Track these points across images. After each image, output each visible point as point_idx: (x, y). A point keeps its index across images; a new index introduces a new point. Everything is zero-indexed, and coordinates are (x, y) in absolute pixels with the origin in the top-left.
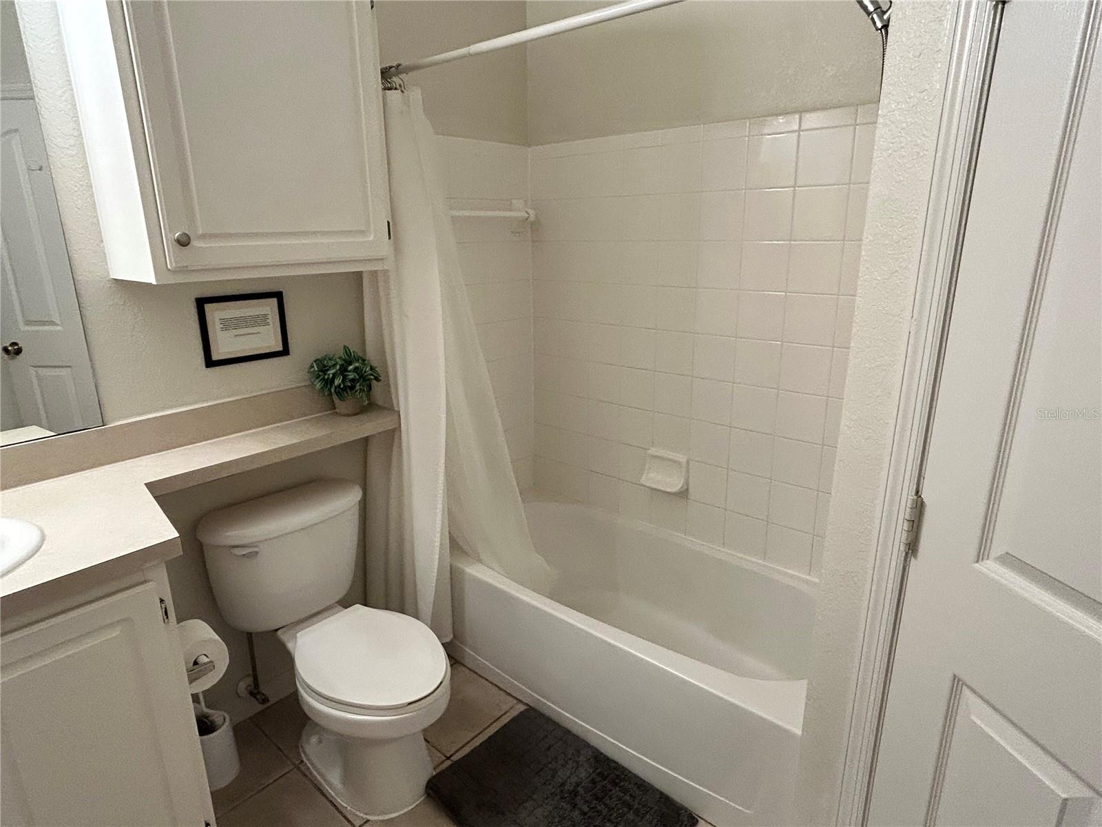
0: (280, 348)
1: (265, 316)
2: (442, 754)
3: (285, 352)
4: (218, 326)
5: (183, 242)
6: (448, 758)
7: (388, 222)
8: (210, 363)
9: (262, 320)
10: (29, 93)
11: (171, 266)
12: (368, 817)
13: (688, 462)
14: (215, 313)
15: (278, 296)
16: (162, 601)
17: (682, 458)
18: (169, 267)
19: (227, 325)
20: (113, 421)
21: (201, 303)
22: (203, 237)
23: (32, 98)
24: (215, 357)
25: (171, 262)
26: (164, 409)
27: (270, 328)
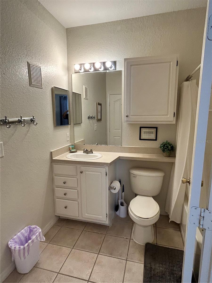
0: (155, 139)
1: (153, 132)
2: (156, 242)
3: (156, 140)
4: (143, 132)
5: (127, 116)
6: (157, 244)
7: (174, 113)
8: (140, 139)
9: (152, 133)
10: (121, 93)
12: (134, 239)
14: (143, 130)
15: (157, 128)
16: (106, 172)
19: (145, 133)
20: (123, 146)
21: (141, 128)
23: (121, 94)
24: (141, 138)
26: (131, 146)
27: (154, 134)
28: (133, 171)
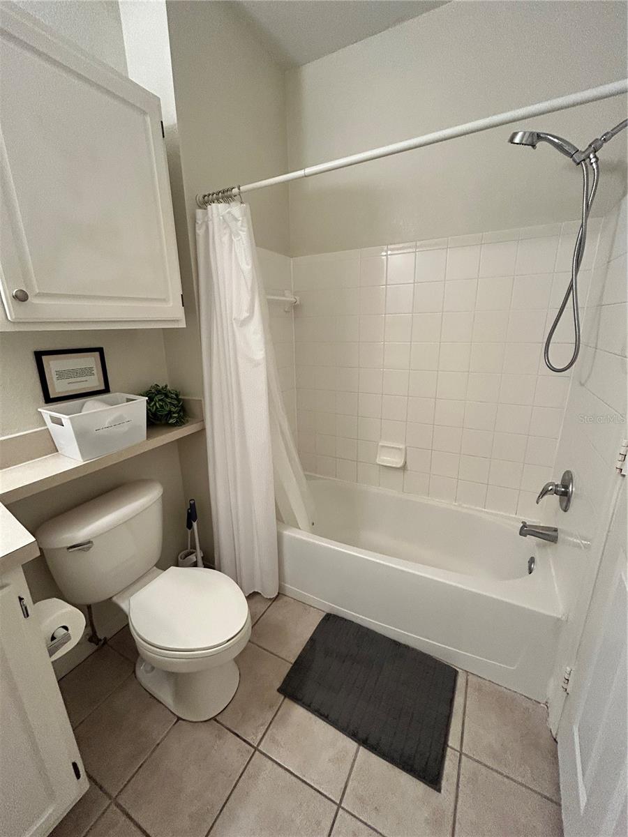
0: (103, 388)
1: (90, 369)
3: (107, 389)
4: (55, 377)
5: (21, 298)
7: (182, 295)
8: (48, 400)
9: (87, 372)
11: (11, 318)
13: (406, 448)
15: (100, 351)
16: (21, 599)
17: (402, 446)
18: (9, 318)
19: (61, 375)
21: (39, 355)
22: (39, 295)
24: (51, 396)
25: (11, 315)
28: (64, 536)
